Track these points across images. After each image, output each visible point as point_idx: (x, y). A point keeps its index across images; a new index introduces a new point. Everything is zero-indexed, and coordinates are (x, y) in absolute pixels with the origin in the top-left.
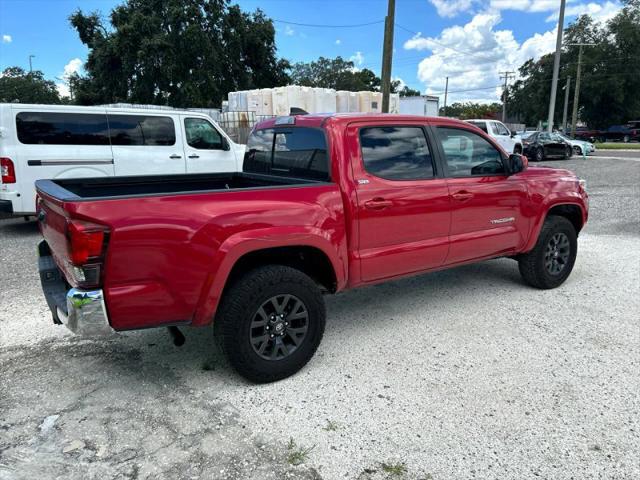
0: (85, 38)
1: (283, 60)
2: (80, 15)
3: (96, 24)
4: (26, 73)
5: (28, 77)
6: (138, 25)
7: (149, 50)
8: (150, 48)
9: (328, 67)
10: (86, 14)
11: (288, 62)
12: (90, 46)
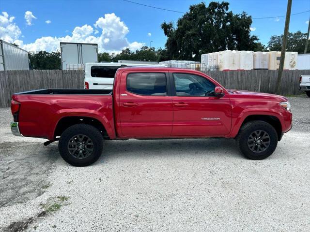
0: (166, 33)
1: (254, 36)
2: (165, 24)
3: (171, 27)
4: (149, 48)
5: (149, 50)
6: (185, 26)
7: (188, 37)
8: (188, 35)
9: (292, 37)
10: (167, 23)
11: (256, 37)
12: (168, 36)
